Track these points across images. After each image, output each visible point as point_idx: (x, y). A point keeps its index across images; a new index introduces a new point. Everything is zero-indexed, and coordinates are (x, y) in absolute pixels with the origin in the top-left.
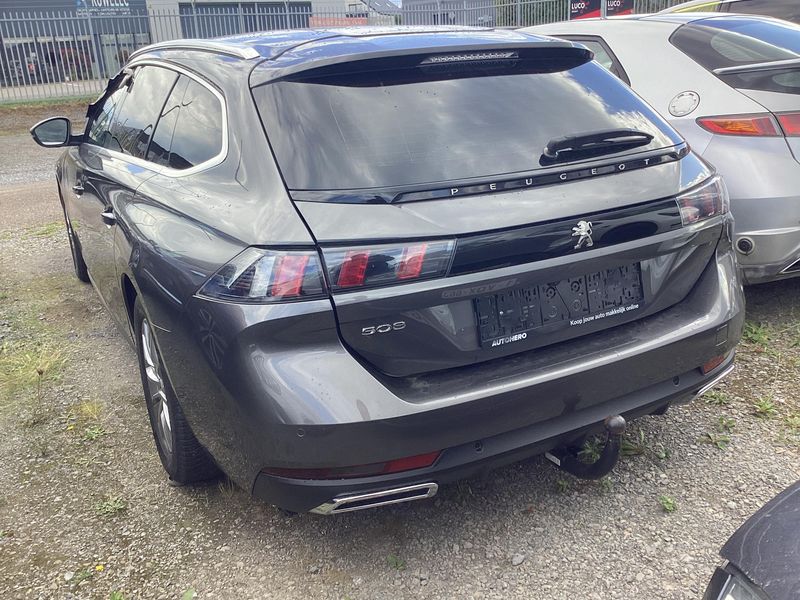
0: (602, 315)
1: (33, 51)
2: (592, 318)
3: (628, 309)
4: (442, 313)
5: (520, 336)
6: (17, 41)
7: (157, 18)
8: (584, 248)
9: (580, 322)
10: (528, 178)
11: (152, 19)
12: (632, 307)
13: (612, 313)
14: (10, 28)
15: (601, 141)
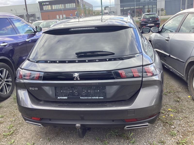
0: (90, 98)
1: (130, 10)
2: (87, 98)
3: (99, 98)
4: (46, 88)
5: (65, 98)
6: (126, 8)
7: (159, 2)
8: (77, 80)
9: (83, 98)
10: (67, 61)
11: (158, 2)
12: (101, 98)
13: (94, 98)
14: (122, 6)
15: (94, 53)
